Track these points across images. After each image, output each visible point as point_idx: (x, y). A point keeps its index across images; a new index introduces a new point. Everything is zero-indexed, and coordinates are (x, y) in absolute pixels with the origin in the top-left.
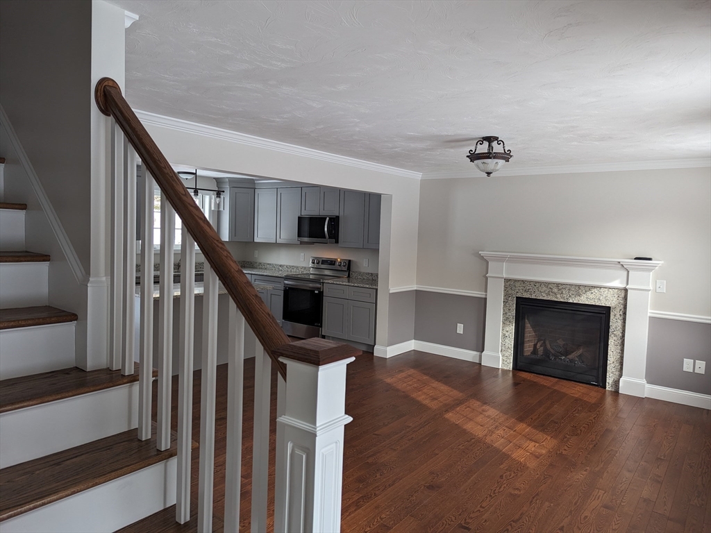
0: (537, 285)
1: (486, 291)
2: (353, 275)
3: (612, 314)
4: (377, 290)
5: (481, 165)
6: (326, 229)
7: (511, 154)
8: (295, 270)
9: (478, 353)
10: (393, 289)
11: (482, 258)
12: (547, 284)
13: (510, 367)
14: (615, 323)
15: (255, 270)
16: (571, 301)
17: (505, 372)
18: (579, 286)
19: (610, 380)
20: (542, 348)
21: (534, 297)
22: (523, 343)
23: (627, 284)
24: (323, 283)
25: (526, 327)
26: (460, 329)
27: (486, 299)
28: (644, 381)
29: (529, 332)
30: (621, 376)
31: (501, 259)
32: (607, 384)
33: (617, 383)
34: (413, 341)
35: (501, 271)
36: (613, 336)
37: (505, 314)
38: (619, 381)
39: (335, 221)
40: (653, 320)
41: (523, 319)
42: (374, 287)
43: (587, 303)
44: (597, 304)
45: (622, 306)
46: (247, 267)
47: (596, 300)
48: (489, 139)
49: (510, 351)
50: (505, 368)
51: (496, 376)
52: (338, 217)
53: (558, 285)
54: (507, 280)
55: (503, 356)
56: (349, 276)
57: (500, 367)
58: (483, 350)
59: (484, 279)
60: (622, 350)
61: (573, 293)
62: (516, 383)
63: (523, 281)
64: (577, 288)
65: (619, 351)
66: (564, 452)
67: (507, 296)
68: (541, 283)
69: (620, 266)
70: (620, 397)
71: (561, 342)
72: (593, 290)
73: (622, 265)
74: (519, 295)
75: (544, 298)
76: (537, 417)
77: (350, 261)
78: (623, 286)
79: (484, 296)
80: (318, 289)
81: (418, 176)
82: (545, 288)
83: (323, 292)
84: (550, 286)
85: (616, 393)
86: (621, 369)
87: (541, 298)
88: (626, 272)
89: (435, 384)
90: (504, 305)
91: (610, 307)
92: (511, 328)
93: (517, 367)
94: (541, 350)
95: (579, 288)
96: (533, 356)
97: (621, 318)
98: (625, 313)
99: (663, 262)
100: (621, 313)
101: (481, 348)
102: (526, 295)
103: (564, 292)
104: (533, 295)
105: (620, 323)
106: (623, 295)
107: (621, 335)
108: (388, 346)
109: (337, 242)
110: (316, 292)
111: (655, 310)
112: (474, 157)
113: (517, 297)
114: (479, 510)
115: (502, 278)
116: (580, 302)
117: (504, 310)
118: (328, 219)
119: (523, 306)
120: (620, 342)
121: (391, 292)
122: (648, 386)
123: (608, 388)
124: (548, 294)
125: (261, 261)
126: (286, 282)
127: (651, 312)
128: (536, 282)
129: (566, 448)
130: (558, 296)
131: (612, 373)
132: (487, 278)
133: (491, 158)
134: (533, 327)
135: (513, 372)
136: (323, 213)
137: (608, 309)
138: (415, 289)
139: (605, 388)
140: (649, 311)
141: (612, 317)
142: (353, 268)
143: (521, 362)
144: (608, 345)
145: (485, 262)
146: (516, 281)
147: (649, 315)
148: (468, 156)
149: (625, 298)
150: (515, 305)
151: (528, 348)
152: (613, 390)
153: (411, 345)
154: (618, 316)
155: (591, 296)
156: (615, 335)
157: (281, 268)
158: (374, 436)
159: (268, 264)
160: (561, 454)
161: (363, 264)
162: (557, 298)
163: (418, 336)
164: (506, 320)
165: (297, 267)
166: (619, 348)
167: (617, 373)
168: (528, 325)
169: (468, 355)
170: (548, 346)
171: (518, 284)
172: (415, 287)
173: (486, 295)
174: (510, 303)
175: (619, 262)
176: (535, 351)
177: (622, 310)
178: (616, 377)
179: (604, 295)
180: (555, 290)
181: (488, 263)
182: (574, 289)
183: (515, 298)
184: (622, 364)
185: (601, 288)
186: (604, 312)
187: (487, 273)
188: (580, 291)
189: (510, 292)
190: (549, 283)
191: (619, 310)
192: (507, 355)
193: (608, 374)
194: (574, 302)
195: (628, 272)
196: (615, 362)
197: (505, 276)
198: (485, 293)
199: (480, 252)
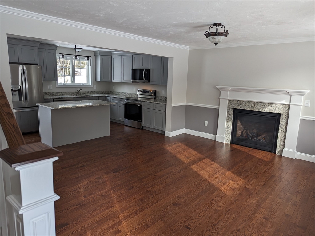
0: (244, 102)
1: (219, 106)
2: (157, 98)
3: (281, 117)
4: (166, 105)
5: (212, 39)
6: (143, 75)
7: (228, 33)
8: (131, 95)
9: (214, 135)
10: (174, 105)
11: (217, 89)
12: (249, 102)
13: (230, 142)
14: (282, 122)
15: (113, 95)
16: (261, 111)
17: (227, 144)
18: (265, 103)
19: (278, 150)
20: (245, 133)
21: (243, 109)
22: (236, 131)
24: (142, 101)
25: (238, 124)
26: (206, 124)
27: (219, 109)
28: (295, 151)
29: (239, 125)
30: (284, 148)
31: (227, 90)
32: (277, 151)
33: (281, 151)
34: (184, 129)
35: (227, 96)
36: (281, 128)
37: (228, 117)
38: (282, 150)
39: (148, 71)
40: (302, 121)
41: (237, 119)
42: (165, 104)
43: (269, 112)
44: (274, 112)
45: (287, 114)
46: (110, 94)
47: (274, 110)
48: (216, 25)
49: (229, 134)
50: (227, 143)
51: (222, 147)
52: (149, 70)
53: (254, 103)
54: (229, 100)
55: (226, 137)
56: (155, 98)
57: (225, 142)
58: (217, 134)
59: (219, 99)
60: (285, 135)
61: (262, 107)
62: (232, 150)
63: (237, 101)
64: (264, 104)
65: (283, 136)
66: (248, 187)
67: (229, 108)
68: (246, 102)
69: (287, 93)
70: (283, 158)
71: (255, 131)
72: (272, 105)
73: (288, 93)
74: (235, 108)
75: (247, 109)
76: (238, 168)
77: (155, 91)
78: (288, 103)
79: (218, 108)
80: (140, 104)
81: (188, 48)
82: (248, 104)
83: (142, 106)
84: (250, 103)
85: (281, 156)
86: (284, 144)
87: (246, 109)
88: (290, 96)
89: (190, 150)
90: (228, 113)
91: (280, 114)
92: (231, 124)
93: (232, 142)
94: (245, 135)
95: (265, 104)
96: (241, 137)
97: (286, 119)
98: (288, 117)
99: (309, 91)
101: (216, 133)
102: (239, 108)
103: (258, 106)
104: (242, 107)
105: (285, 122)
106: (287, 108)
107: (285, 128)
108: (171, 131)
109: (149, 82)
110: (139, 106)
111: (304, 115)
112: (208, 35)
113: (234, 109)
114: (197, 218)
115: (227, 99)
116: (265, 111)
117: (227, 115)
118: (144, 70)
119: (237, 113)
120: (284, 131)
121: (173, 106)
122: (297, 153)
123: (277, 153)
124: (250, 107)
125: (116, 91)
126: (126, 101)
127: (301, 116)
128: (244, 101)
129: (249, 185)
130: (255, 108)
131: (279, 146)
132: (220, 99)
133: (216, 35)
134: (241, 123)
135: (231, 145)
136: (142, 68)
138: (186, 104)
139: (275, 153)
140: (300, 116)
141: (281, 119)
142: (157, 94)
143: (235, 140)
144: (278, 132)
145: (219, 91)
146: (234, 100)
147: (300, 118)
148: (205, 35)
149: (289, 109)
150: (233, 113)
151: (239, 133)
152: (279, 154)
153: (183, 131)
154: (284, 118)
155: (271, 108)
156: (282, 128)
157: (125, 94)
158: (154, 176)
159: (119, 92)
160: (246, 188)
161: (161, 92)
162: (254, 109)
163: (186, 127)
164: (228, 120)
165: (132, 94)
166: (284, 134)
167: (282, 146)
168: (239, 122)
169: (209, 136)
170: (249, 133)
171: (235, 102)
172: (185, 104)
173: (219, 107)
174: (231, 111)
175: (287, 91)
176: (242, 135)
177: (287, 115)
178: (281, 148)
179: (278, 108)
180: (253, 105)
181: (220, 91)
182: (262, 105)
183: (233, 109)
184: (284, 142)
185: (276, 104)
186: (278, 116)
187: (220, 97)
188: (266, 106)
189: (231, 106)
190: (250, 102)
191: (285, 116)
192: (228, 136)
193: (277, 147)
194: (263, 111)
195: (291, 96)
196: (281, 141)
197: (228, 98)
198: (218, 107)
199: (216, 86)
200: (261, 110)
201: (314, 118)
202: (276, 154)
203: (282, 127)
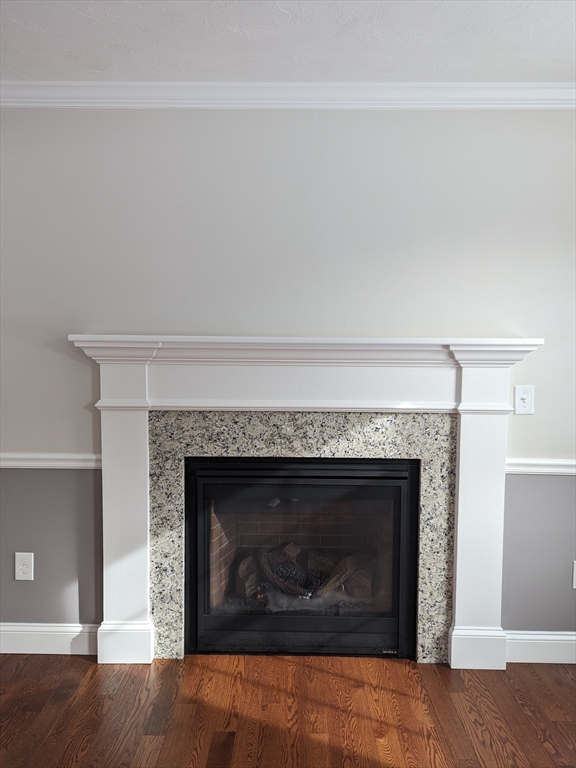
0: (241, 419)
1: (97, 448)
3: (424, 477)
9: (86, 628)
11: (79, 353)
12: (266, 416)
13: (178, 649)
14: (431, 499)
16: (327, 454)
17: (169, 668)
18: (346, 415)
19: (425, 639)
20: (253, 577)
21: (235, 454)
22: (207, 576)
23: (458, 398)
26: (25, 566)
27: (97, 474)
28: (500, 627)
29: (220, 541)
30: (450, 622)
31: (136, 355)
32: (419, 649)
33: (443, 642)
35: (139, 389)
36: (427, 530)
37: (156, 508)
38: (446, 637)
40: (516, 482)
41: (207, 508)
43: (366, 455)
45: (446, 456)
47: (387, 447)
49: (176, 607)
50: (166, 656)
53: (293, 415)
54: (156, 415)
55: (159, 623)
57: (151, 658)
58: (98, 618)
59: (89, 415)
60: (451, 563)
61: (333, 432)
63: (203, 414)
64: (341, 420)
65: (442, 565)
67: (159, 456)
68: (250, 415)
69: (443, 356)
70: (455, 678)
71: (292, 552)
72: (379, 421)
73: (451, 355)
74: (194, 452)
75: (261, 454)
78: (448, 405)
79: (92, 465)
82: (260, 428)
84: (274, 420)
85: (443, 665)
86: (451, 606)
87: (253, 453)
88: (452, 373)
90: (155, 486)
91: (418, 462)
94: (250, 584)
95: (346, 419)
96: (233, 608)
97: (445, 484)
98: (453, 473)
99: (541, 341)
100: (445, 473)
101: (93, 612)
102: (213, 451)
103: (310, 433)
104: (233, 447)
105: (442, 497)
106: (447, 428)
107: (445, 525)
111: (520, 456)
113: (186, 459)
115: (143, 408)
116: (351, 455)
117: (154, 498)
119: (206, 481)
120: (445, 542)
122: (507, 636)
123: (425, 657)
124: (271, 442)
127: (509, 463)
128: (237, 413)
130: (297, 444)
131: (430, 620)
132: (97, 415)
134: (224, 526)
135: (186, 663)
137: (414, 465)
139: (416, 659)
140: (507, 460)
141: (424, 484)
144: (417, 553)
145: (89, 364)
146: (182, 414)
147: (506, 469)
149: (454, 436)
150: (182, 482)
152: (433, 661)
154: (438, 480)
155: (377, 438)
156: (434, 529)
162: (292, 449)
164: (161, 524)
166: (444, 557)
167: (441, 619)
168: (216, 526)
171: (188, 423)
173: (99, 461)
174: (171, 476)
175: (447, 347)
176: (232, 590)
177: (448, 464)
178: (438, 629)
179: (405, 433)
180: (288, 430)
181: (96, 368)
182: (333, 424)
183: (183, 462)
184: (450, 595)
185: (396, 414)
186: (406, 474)
187: (97, 397)
188: (348, 426)
189: (168, 445)
190: (273, 413)
191: (439, 467)
192: (168, 619)
193: (420, 625)
194: (336, 456)
195: (459, 369)
196: (435, 594)
197: (152, 401)
198: (93, 457)
199: (71, 337)
200: (326, 452)
201: (572, 462)
202: (420, 660)
203: (432, 526)
